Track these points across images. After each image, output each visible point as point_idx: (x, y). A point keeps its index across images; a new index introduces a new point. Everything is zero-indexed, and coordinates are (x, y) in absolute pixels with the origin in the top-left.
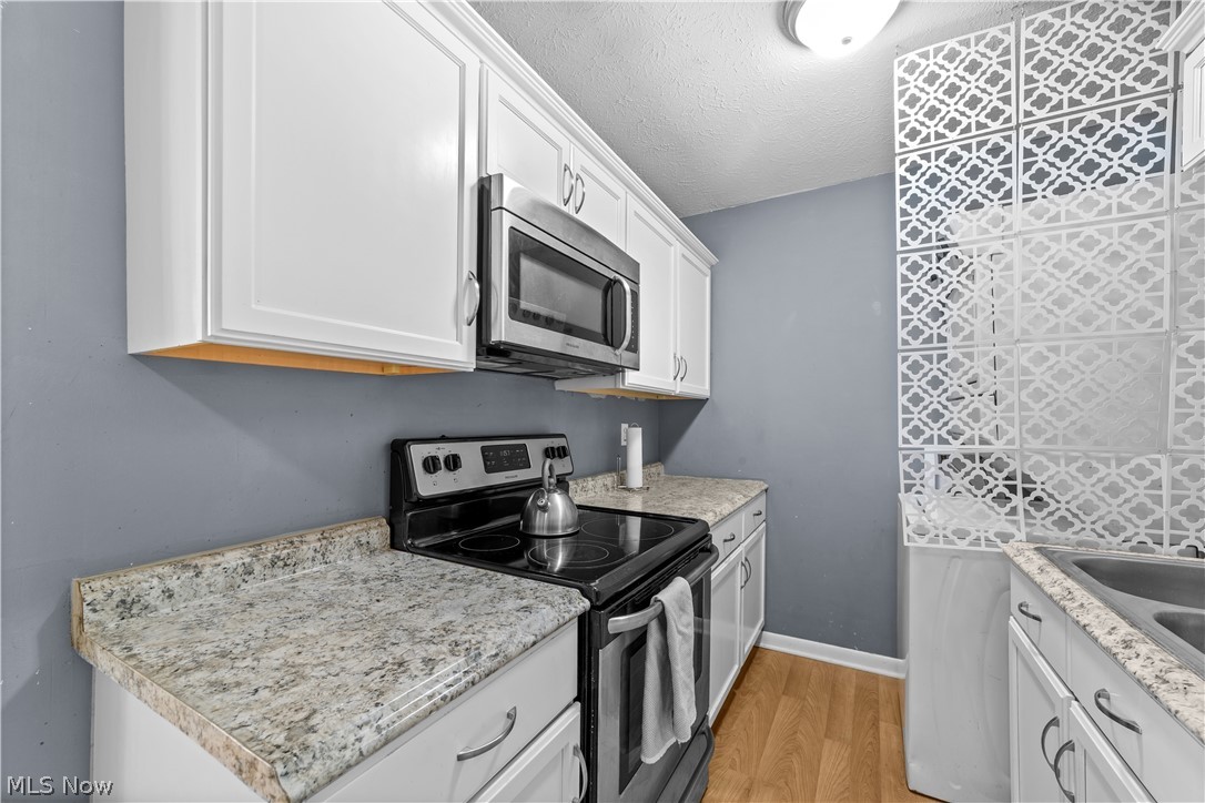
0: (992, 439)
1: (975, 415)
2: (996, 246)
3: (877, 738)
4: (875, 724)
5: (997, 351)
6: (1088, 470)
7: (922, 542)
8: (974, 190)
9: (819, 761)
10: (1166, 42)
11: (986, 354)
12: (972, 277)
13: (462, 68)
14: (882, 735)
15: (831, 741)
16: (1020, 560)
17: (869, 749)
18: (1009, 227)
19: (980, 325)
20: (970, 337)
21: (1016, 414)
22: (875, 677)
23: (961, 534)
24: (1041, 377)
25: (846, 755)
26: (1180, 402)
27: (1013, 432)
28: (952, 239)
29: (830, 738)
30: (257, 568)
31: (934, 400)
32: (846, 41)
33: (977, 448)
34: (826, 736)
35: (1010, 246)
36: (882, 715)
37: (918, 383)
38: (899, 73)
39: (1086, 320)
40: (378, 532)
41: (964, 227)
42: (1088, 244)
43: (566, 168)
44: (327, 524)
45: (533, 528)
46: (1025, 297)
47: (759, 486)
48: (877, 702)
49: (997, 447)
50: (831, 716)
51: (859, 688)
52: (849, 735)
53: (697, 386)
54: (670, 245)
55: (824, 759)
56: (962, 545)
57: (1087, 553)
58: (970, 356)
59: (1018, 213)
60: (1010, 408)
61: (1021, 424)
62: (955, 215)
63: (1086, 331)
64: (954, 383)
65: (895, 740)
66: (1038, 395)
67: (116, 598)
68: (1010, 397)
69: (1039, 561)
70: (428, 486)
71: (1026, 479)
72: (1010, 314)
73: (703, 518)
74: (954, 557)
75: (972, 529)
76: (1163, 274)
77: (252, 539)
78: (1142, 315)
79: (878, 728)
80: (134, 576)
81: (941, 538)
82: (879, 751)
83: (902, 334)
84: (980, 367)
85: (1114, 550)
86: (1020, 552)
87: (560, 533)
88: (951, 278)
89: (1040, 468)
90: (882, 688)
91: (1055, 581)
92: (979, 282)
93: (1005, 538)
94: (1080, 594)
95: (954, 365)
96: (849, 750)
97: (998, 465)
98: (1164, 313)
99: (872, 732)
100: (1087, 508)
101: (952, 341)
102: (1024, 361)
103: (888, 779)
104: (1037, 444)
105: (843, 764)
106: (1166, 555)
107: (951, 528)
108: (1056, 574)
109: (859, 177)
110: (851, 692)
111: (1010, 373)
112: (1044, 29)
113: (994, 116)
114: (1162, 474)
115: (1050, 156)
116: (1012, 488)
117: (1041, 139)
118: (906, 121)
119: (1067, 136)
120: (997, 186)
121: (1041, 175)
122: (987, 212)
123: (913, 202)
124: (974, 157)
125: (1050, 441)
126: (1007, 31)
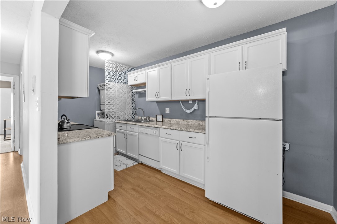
1: (113, 107)
5: (115, 99)
6: (121, 112)
8: (113, 80)
16: (119, 122)
18: (116, 86)
19: (113, 96)
20: (112, 98)
21: (116, 107)
24: (118, 102)
26: (127, 106)
27: (116, 109)
28: (111, 86)
31: (109, 105)
33: (113, 110)
35: (116, 88)
37: (107, 103)
38: (105, 62)
42: (122, 89)
46: (117, 94)
49: (115, 110)
56: (112, 122)
59: (116, 84)
62: (111, 82)
63: (122, 98)
64: (111, 103)
66: (118, 105)
68: (116, 105)
76: (126, 94)
81: (109, 122)
83: (106, 96)
84: (113, 101)
89: (118, 112)
92: (113, 91)
93: (115, 121)
95: (111, 101)
97: (115, 112)
98: (126, 97)
100: (121, 116)
101: (110, 98)
111: (116, 102)
112: (118, 66)
113: (115, 73)
114: (126, 112)
115: (118, 79)
116: (116, 115)
117: (118, 77)
118: (106, 69)
119: (120, 78)
120: (115, 81)
121: (118, 81)
122: (114, 83)
123: (107, 79)
124: (113, 77)
125: (119, 110)
126: (116, 64)
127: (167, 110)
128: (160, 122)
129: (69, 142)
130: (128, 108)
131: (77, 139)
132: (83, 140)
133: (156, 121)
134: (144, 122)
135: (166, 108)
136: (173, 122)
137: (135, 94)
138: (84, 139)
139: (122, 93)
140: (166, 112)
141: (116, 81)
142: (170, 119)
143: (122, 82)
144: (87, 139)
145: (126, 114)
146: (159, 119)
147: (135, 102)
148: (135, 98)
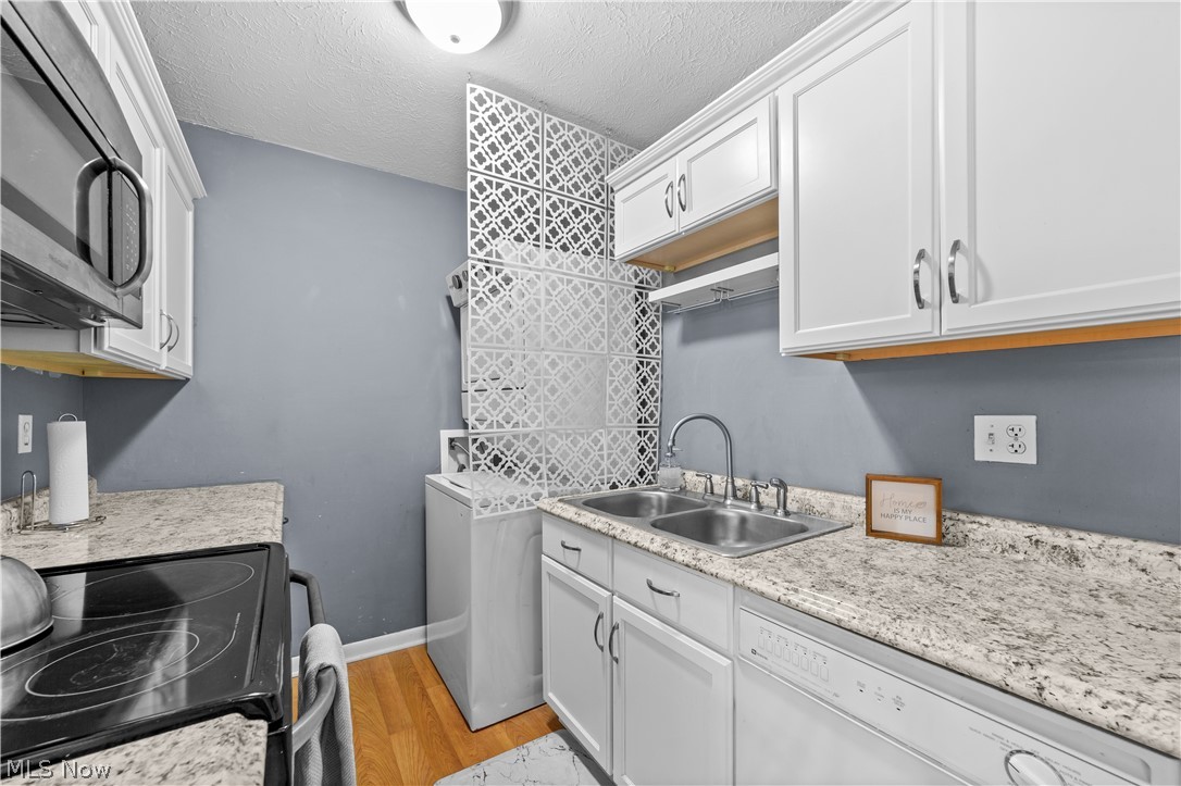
0: (529, 422)
1: (520, 405)
2: (532, 275)
3: (431, 706)
4: (424, 695)
5: (531, 355)
6: (575, 442)
7: (487, 513)
8: (520, 226)
9: (395, 762)
11: (525, 356)
12: (517, 294)
14: (434, 701)
15: (396, 735)
17: (430, 719)
18: (537, 263)
21: (542, 405)
22: (404, 652)
23: (512, 500)
24: (555, 376)
25: (415, 739)
26: (611, 397)
27: (541, 417)
28: (506, 260)
29: (394, 732)
31: (492, 391)
32: (455, 39)
33: (520, 429)
34: (390, 734)
35: (539, 277)
36: (426, 684)
37: (483, 376)
38: (470, 98)
39: (576, 343)
41: (512, 253)
42: (576, 289)
46: (547, 318)
48: (416, 673)
49: (533, 428)
50: (386, 709)
51: (397, 670)
52: (408, 719)
53: (179, 361)
55: (398, 756)
56: (513, 509)
58: (516, 357)
59: (542, 251)
60: (540, 399)
61: (545, 410)
62: (506, 240)
63: (576, 348)
64: (507, 379)
65: (445, 697)
66: (553, 390)
68: (539, 392)
69: (569, 508)
71: (548, 452)
72: (538, 328)
74: (501, 521)
75: (517, 495)
76: (604, 318)
78: (597, 342)
79: (427, 697)
81: (499, 506)
82: (438, 717)
84: (522, 366)
86: (552, 505)
88: (507, 294)
89: (553, 443)
90: (415, 658)
91: (593, 520)
92: (523, 300)
93: (537, 498)
95: (507, 363)
96: (415, 732)
97: (533, 442)
98: (604, 343)
99: (424, 704)
100: (575, 467)
101: (504, 343)
103: (454, 734)
104: (552, 426)
105: (416, 748)
107: (506, 496)
108: (592, 516)
110: (391, 677)
111: (538, 373)
112: (555, 129)
113: (531, 173)
114: (604, 441)
115: (556, 222)
116: (540, 459)
117: (554, 206)
118: (475, 144)
119: (566, 212)
120: (531, 229)
121: (554, 232)
122: (527, 246)
123: (481, 217)
124: (521, 200)
125: (559, 423)
126: (537, 115)
127: (1001, 439)
130: (616, 414)
135: (982, 420)
137: (659, 325)
139: (577, 314)
140: (983, 456)
141: (542, 230)
143: (576, 238)
145: (605, 452)
146: (892, 516)
147: (659, 370)
148: (659, 347)
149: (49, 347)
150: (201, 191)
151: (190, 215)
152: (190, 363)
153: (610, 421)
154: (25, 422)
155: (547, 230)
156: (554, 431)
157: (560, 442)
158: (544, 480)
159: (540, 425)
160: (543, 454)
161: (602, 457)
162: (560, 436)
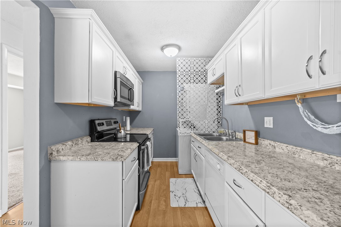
0: (189, 118)
1: (187, 115)
2: (190, 90)
5: (190, 105)
6: (199, 122)
7: (181, 135)
8: (187, 81)
10: (207, 67)
11: (188, 106)
12: (187, 94)
13: (113, 52)
14: (175, 169)
15: (167, 172)
16: (192, 135)
17: (173, 171)
18: (191, 88)
19: (188, 101)
20: (186, 103)
21: (192, 115)
23: (186, 133)
24: (195, 109)
26: (208, 113)
27: (191, 117)
28: (184, 88)
30: (74, 145)
31: (182, 112)
33: (187, 120)
35: (191, 90)
37: (180, 110)
38: (177, 60)
39: (199, 102)
40: (89, 139)
41: (186, 86)
42: (199, 91)
43: (124, 67)
44: (82, 137)
45: (118, 136)
46: (193, 98)
47: (152, 129)
48: (173, 165)
49: (190, 119)
50: (167, 169)
52: (170, 170)
53: (140, 109)
54: (136, 79)
56: (186, 134)
57: (199, 133)
58: (186, 106)
59: (192, 85)
60: (191, 114)
62: (185, 84)
63: (199, 103)
64: (185, 110)
65: (177, 169)
66: (194, 112)
67: (57, 150)
68: (191, 112)
69: (194, 134)
70: (99, 129)
71: (193, 124)
72: (191, 100)
73: (147, 133)
76: (206, 97)
77: (71, 139)
78: (204, 102)
80: (57, 146)
81: (183, 134)
83: (178, 102)
84: (188, 108)
85: (202, 132)
86: (192, 134)
87: (123, 137)
88: (185, 94)
89: (194, 122)
90: (174, 163)
91: (195, 136)
92: (188, 95)
93: (191, 133)
94: (198, 137)
95: (185, 107)
97: (190, 122)
98: (206, 102)
99: (173, 169)
100: (199, 127)
101: (184, 103)
102: (193, 107)
103: (176, 174)
104: (194, 119)
105: (169, 174)
106: (207, 132)
107: (184, 132)
108: (196, 135)
109: (170, 71)
111: (191, 109)
112: (195, 60)
113: (189, 71)
114: (206, 122)
115: (195, 78)
116: (191, 125)
117: (195, 76)
118: (178, 68)
119: (197, 76)
120: (190, 81)
121: (194, 81)
122: (189, 84)
123: (179, 81)
124: (187, 76)
125: (195, 118)
126: (191, 59)
127: (268, 122)
128: (251, 145)
129: (62, 160)
130: (209, 117)
131: (71, 158)
132: (78, 161)
133: (245, 141)
134: (227, 140)
135: (266, 118)
136: (281, 151)
137: (221, 97)
138: (79, 159)
139: (199, 96)
140: (266, 126)
141: (192, 81)
142: (272, 143)
143: (199, 81)
144: (82, 159)
145: (207, 125)
146: (249, 139)
147: (221, 107)
148: (221, 102)
149: (126, 108)
150: (143, 81)
151: (141, 85)
152: (141, 108)
153: (208, 118)
154: (124, 117)
155: (193, 81)
156: (195, 120)
157: (196, 122)
158: (192, 129)
159: (191, 119)
160: (192, 124)
161: (206, 126)
162: (196, 121)
